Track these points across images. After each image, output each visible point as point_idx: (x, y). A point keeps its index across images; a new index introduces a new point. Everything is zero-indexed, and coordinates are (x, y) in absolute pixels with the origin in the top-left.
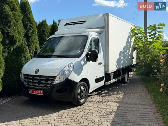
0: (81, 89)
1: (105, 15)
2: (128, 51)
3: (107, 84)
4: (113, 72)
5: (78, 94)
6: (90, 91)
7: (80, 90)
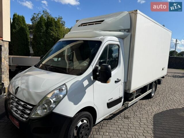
1: (132, 13)
6: (98, 121)
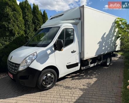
0: (47, 75)
1: (81, 7)
2: (110, 39)
3: (83, 69)
4: (90, 59)
5: (43, 80)
6: (60, 76)
7: (45, 77)
